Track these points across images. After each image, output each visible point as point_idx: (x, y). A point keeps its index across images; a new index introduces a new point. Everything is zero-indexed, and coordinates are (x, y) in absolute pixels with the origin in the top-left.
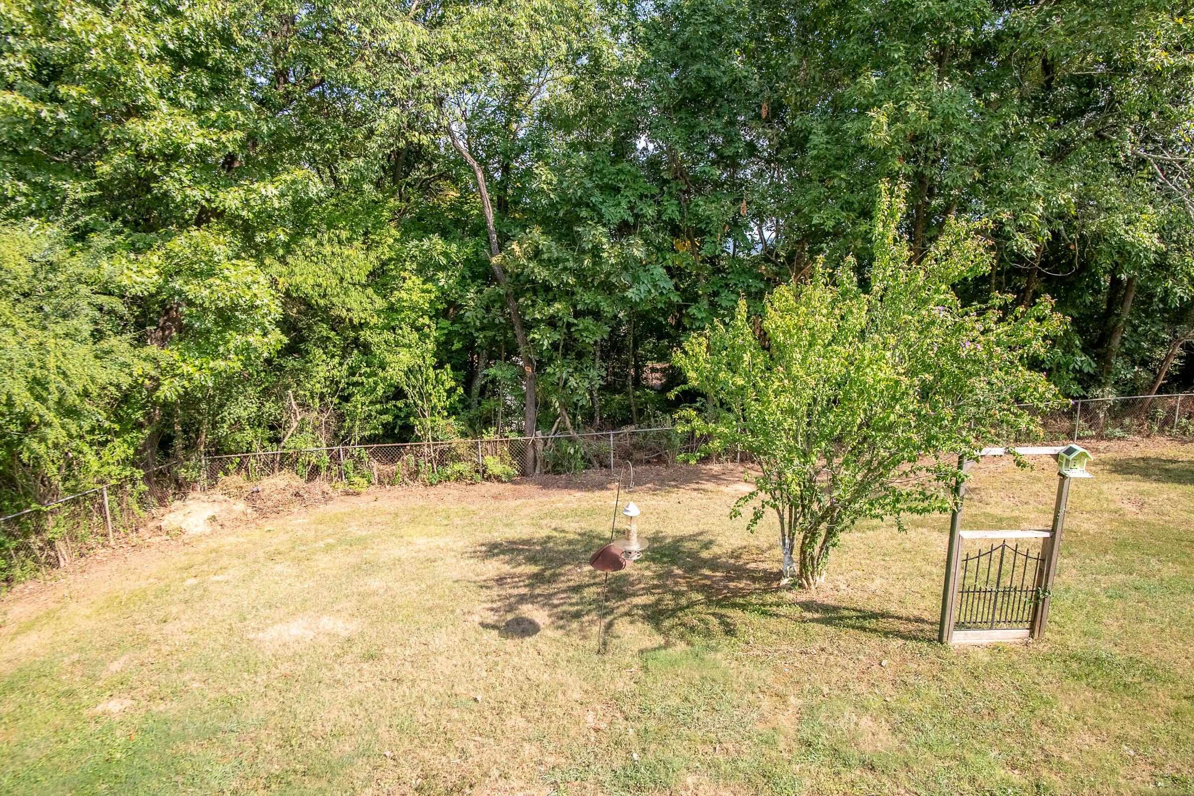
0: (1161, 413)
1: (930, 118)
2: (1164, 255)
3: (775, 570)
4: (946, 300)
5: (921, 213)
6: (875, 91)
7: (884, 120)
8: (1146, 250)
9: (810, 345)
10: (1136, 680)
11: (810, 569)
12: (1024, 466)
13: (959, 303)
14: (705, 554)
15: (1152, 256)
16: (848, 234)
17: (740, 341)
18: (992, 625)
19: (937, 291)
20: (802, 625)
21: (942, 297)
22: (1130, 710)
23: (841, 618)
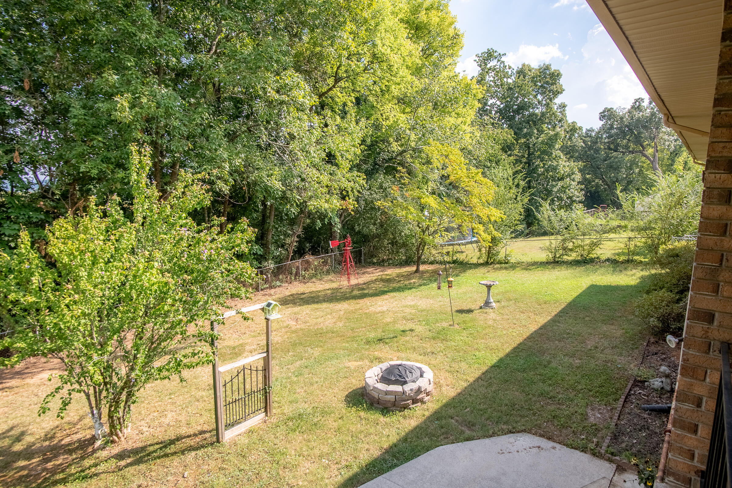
0: (294, 271)
1: (157, 108)
2: (284, 192)
3: (88, 437)
4: (187, 223)
5: (158, 167)
6: (117, 85)
7: (126, 104)
8: (277, 190)
9: (93, 264)
10: (319, 418)
11: (118, 427)
12: (248, 319)
13: (195, 224)
14: (18, 447)
15: (280, 193)
16: (109, 179)
17: (26, 265)
18: (245, 418)
19: (180, 218)
20: (120, 473)
21: (184, 221)
22: (320, 437)
23: (148, 455)
